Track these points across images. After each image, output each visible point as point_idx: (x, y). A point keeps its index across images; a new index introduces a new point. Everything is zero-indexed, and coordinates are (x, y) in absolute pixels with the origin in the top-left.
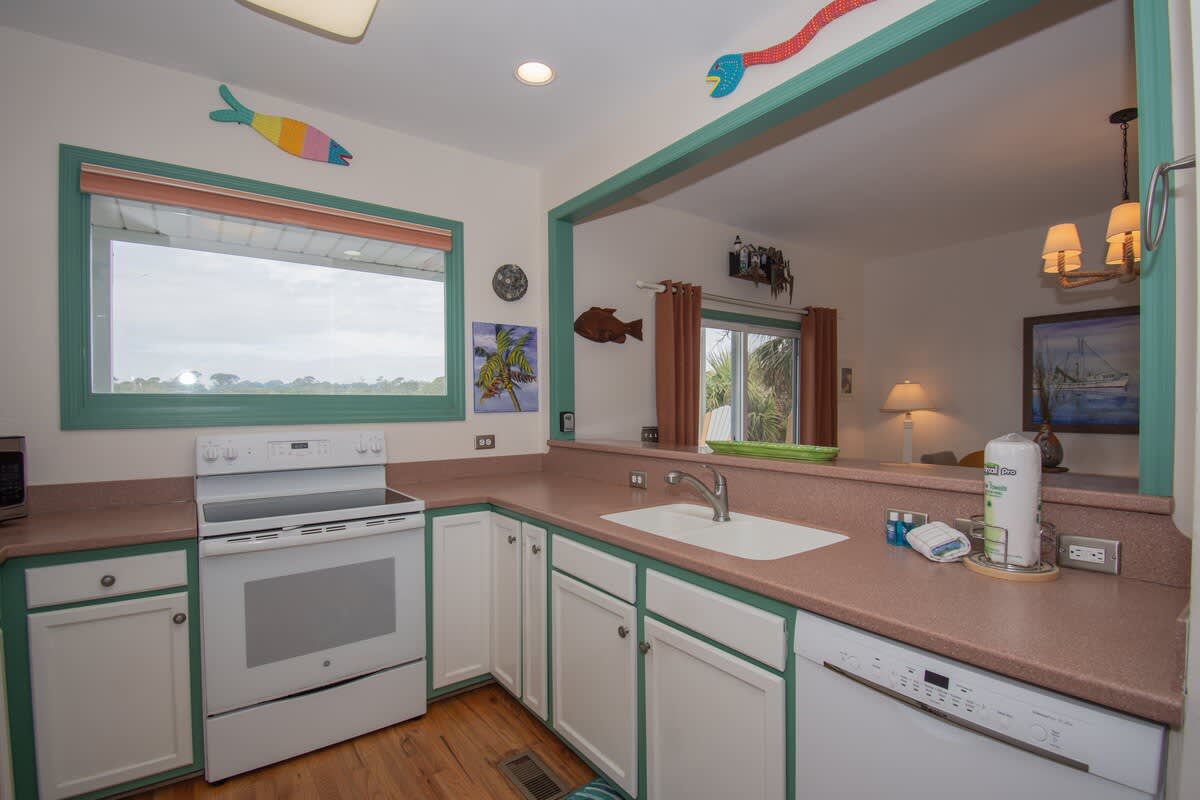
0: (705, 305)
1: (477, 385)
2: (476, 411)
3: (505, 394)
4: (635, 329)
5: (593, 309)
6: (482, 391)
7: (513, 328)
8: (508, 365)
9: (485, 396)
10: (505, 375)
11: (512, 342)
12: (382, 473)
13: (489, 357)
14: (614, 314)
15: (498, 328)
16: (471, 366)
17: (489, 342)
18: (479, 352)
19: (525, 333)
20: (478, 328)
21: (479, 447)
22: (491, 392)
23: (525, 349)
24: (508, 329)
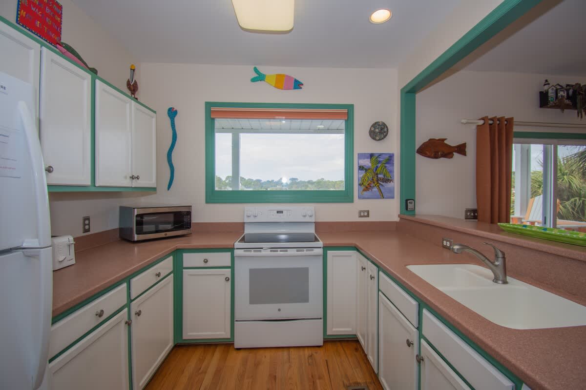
0: (516, 129)
1: (360, 185)
2: (359, 198)
3: (375, 189)
4: (461, 149)
5: (430, 140)
6: (363, 187)
7: (380, 155)
8: (377, 174)
9: (364, 190)
10: (375, 179)
11: (380, 162)
12: (313, 226)
13: (366, 170)
14: (445, 142)
15: (372, 155)
16: (357, 175)
17: (367, 163)
18: (361, 168)
19: (387, 157)
20: (361, 156)
21: (361, 216)
22: (367, 188)
23: (386, 165)
24: (377, 155)
